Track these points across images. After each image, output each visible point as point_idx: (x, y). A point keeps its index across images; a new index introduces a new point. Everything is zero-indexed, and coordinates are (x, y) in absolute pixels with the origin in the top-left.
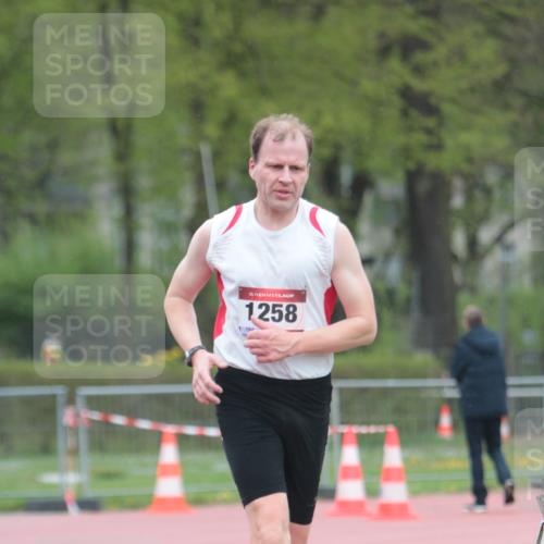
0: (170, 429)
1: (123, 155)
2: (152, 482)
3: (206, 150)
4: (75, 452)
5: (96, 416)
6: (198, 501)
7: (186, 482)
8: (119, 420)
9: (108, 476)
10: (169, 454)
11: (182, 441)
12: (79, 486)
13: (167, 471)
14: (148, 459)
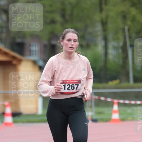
0: (116, 101)
1: (105, 30)
2: (111, 114)
3: (126, 28)
4: (91, 107)
5: (96, 97)
6: (123, 120)
7: (120, 115)
8: (102, 98)
9: (100, 113)
10: (116, 107)
11: (119, 104)
12: (92, 116)
13: (115, 112)
14: (110, 109)
